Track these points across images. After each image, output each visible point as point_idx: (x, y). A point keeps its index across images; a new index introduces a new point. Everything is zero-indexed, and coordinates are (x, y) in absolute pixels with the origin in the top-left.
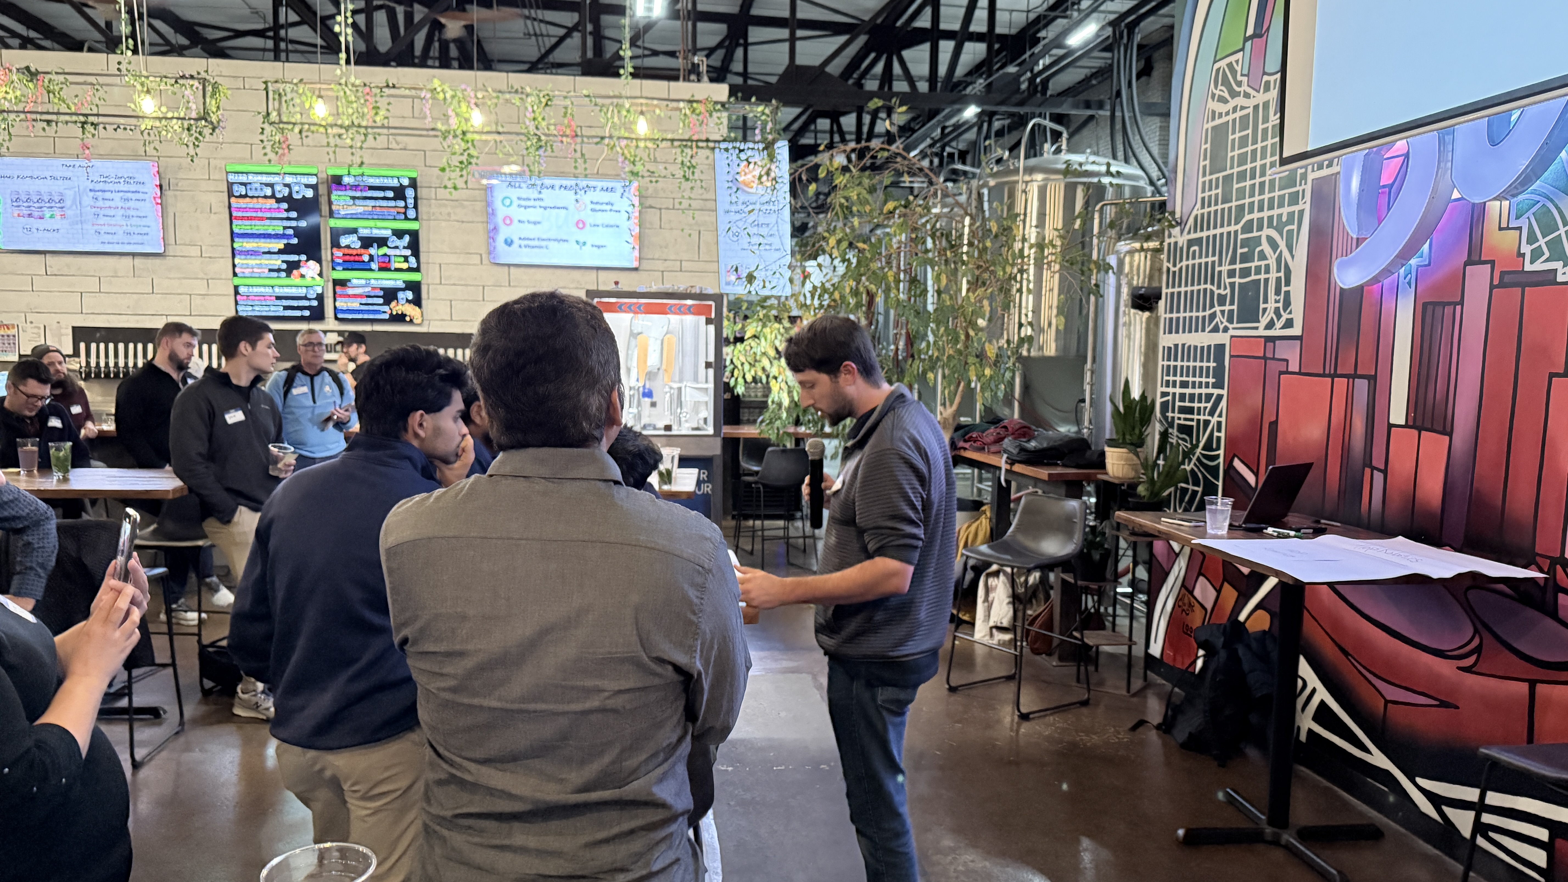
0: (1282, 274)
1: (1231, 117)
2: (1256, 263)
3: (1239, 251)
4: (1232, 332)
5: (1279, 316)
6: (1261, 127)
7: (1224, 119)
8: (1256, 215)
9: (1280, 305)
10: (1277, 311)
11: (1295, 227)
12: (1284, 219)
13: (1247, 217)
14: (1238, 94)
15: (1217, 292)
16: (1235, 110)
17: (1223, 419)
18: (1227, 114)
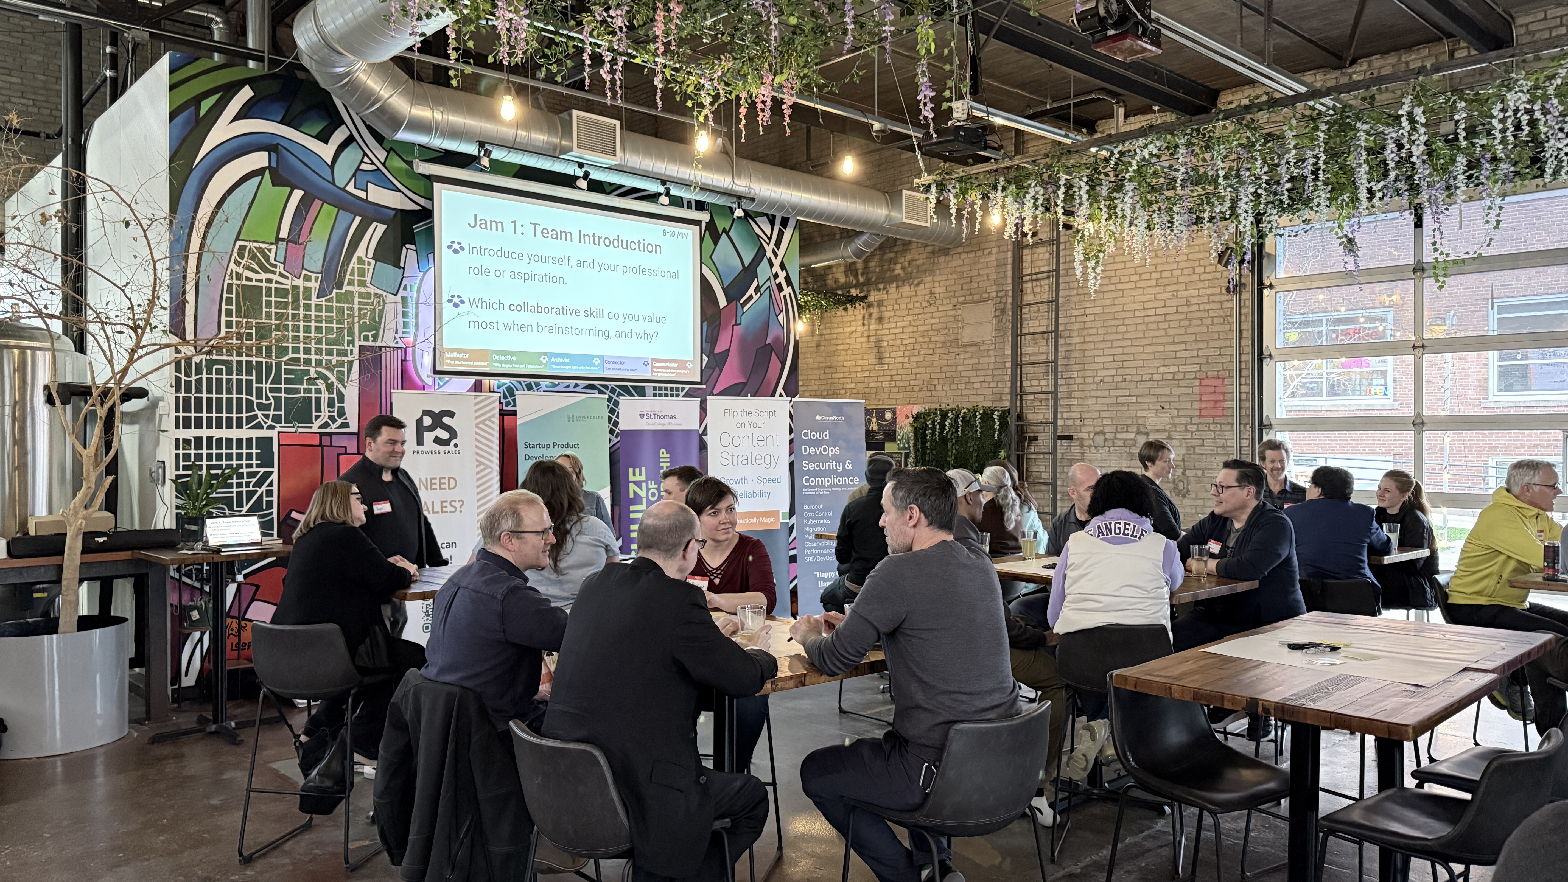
0: (335, 396)
1: (264, 285)
2: (305, 386)
3: (283, 376)
4: (278, 429)
5: (334, 421)
6: (302, 302)
7: (254, 283)
8: (302, 356)
9: (335, 414)
10: (332, 418)
11: (345, 370)
12: (334, 362)
13: (291, 355)
14: (274, 273)
15: (256, 401)
16: (269, 281)
17: (275, 488)
18: (260, 281)
